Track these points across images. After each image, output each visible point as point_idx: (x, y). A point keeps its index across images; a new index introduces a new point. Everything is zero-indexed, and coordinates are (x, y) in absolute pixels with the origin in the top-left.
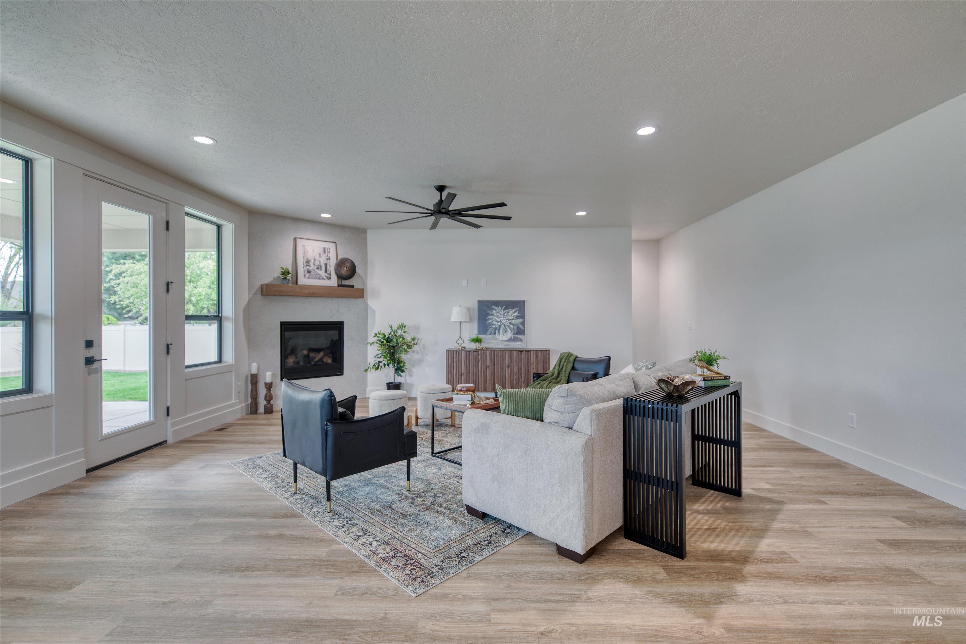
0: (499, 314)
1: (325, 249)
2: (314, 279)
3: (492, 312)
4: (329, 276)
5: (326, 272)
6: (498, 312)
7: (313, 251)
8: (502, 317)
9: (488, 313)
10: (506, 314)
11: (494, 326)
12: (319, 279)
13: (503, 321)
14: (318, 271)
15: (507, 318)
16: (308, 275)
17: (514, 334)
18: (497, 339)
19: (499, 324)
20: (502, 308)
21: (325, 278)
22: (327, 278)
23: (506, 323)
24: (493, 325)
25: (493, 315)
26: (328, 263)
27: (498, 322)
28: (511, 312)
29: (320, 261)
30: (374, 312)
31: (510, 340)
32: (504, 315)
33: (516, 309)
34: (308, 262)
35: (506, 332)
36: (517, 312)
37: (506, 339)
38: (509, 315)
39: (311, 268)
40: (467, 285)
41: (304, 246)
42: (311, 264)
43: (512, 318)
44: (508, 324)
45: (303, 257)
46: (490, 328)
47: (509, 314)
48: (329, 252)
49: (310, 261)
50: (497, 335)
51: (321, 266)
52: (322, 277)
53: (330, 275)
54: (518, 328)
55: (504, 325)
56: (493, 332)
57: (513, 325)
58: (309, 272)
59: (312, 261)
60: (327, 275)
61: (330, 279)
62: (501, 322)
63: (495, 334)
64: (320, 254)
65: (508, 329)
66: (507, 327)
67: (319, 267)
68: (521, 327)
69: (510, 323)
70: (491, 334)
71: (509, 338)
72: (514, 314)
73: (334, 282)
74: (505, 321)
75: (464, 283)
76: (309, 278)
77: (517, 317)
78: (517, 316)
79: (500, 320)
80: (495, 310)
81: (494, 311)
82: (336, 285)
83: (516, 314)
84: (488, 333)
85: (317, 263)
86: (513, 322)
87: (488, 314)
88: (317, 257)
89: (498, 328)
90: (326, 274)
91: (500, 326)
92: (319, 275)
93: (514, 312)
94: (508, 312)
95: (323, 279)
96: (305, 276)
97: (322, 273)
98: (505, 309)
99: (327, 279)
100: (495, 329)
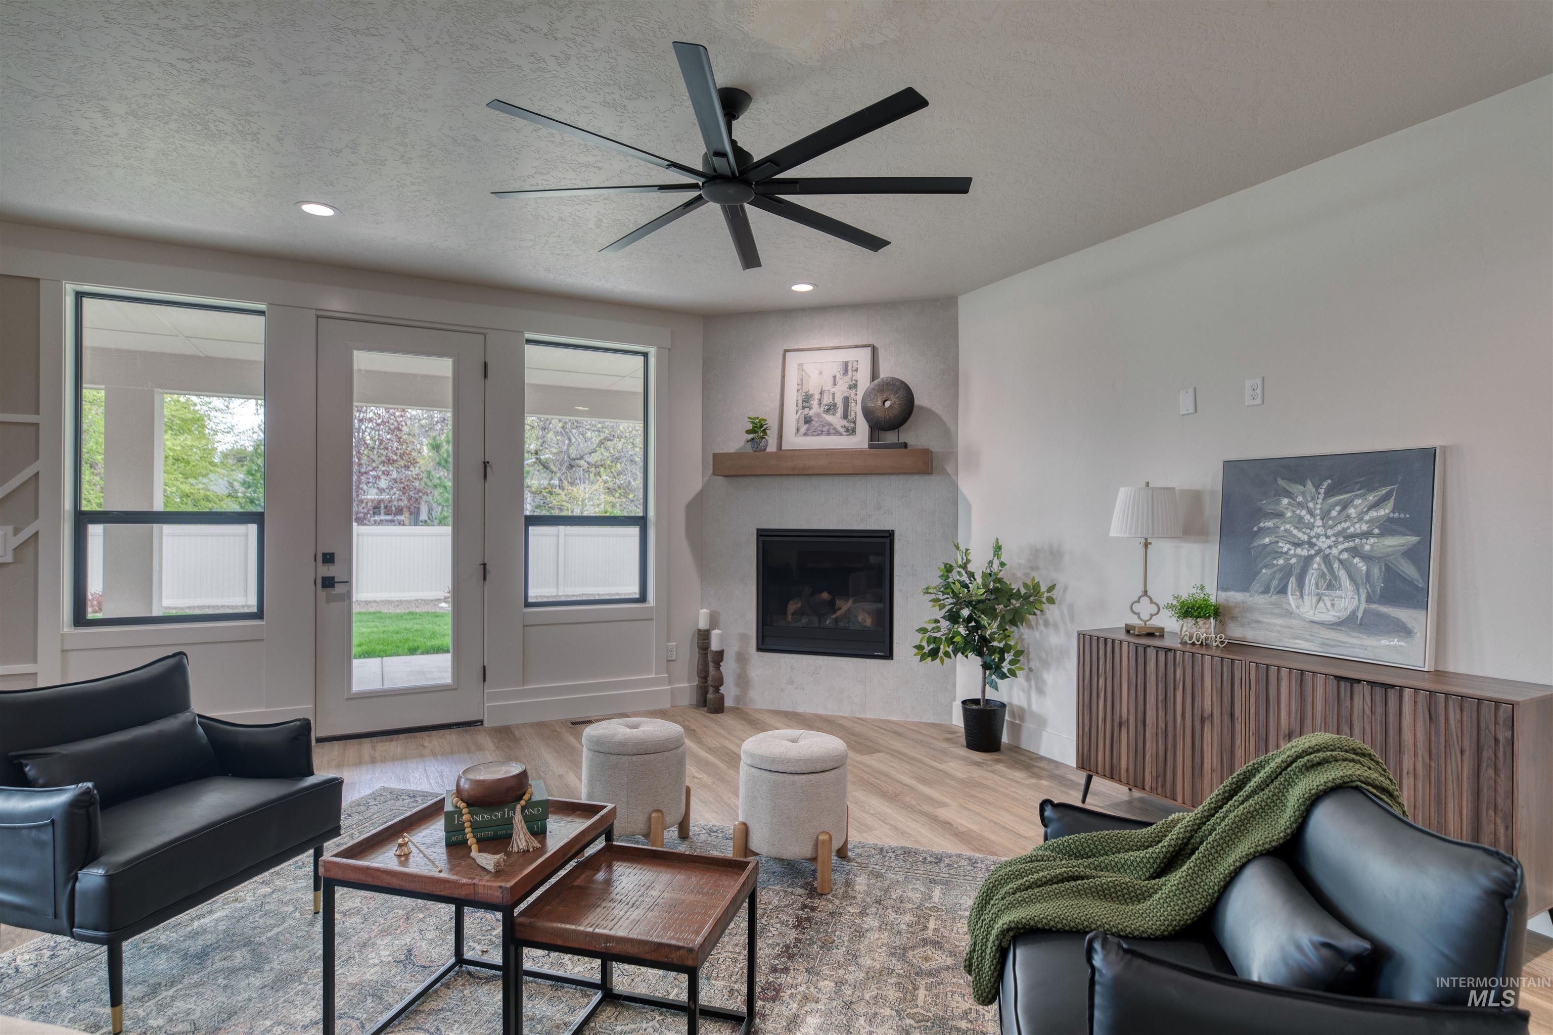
0: (1304, 513)
1: (846, 364)
2: (818, 435)
3: (1278, 502)
4: (852, 425)
5: (845, 416)
6: (1301, 505)
7: (821, 373)
8: (1319, 523)
9: (1260, 509)
10: (1334, 513)
11: (1281, 562)
12: (828, 434)
13: (1323, 543)
14: (829, 418)
15: (1339, 528)
16: (804, 428)
17: (1369, 600)
18: (1289, 614)
19: (1303, 552)
20: (1317, 487)
21: (842, 430)
22: (847, 431)
23: (1335, 551)
24: (1281, 554)
25: (1280, 515)
26: (853, 395)
27: (1297, 545)
28: (1358, 502)
29: (833, 394)
30: (968, 506)
31: (1349, 623)
32: (1325, 515)
33: (1383, 491)
34: (807, 399)
35: (1330, 586)
36: (1391, 504)
37: (1330, 616)
38: (1348, 517)
39: (811, 413)
40: (1192, 410)
41: (800, 366)
42: (815, 403)
43: (1365, 527)
44: (1345, 556)
45: (798, 390)
46: (1266, 566)
47: (1352, 511)
48: (856, 370)
49: (812, 396)
50: (1292, 600)
51: (835, 405)
52: (834, 429)
53: (854, 422)
54: (1391, 574)
55: (1327, 559)
56: (1275, 583)
57: (1366, 558)
58: (808, 420)
59: (817, 396)
60: (847, 425)
61: (852, 431)
62: (1311, 545)
63: (1283, 591)
64: (835, 377)
65: (1343, 574)
66: (1336, 565)
67: (831, 408)
68: (1409, 570)
69: (1355, 552)
70: (1266, 591)
71: (1344, 615)
72: (1373, 514)
73: (860, 439)
74: (1329, 542)
75: (1185, 404)
76: (805, 434)
77: (1388, 527)
78: (1390, 520)
79: (1305, 538)
80: (1289, 495)
81: (1285, 501)
82: (866, 446)
83: (1383, 512)
84: (1257, 586)
85: (827, 400)
86: (1367, 546)
87: (1258, 514)
88: (828, 386)
89: (1296, 571)
90: (845, 423)
91: (1308, 560)
92: (830, 424)
93: (1376, 505)
94: (1345, 506)
95: (838, 433)
96: (798, 430)
97: (836, 420)
98: (1329, 493)
99: (845, 433)
100: (1287, 572)
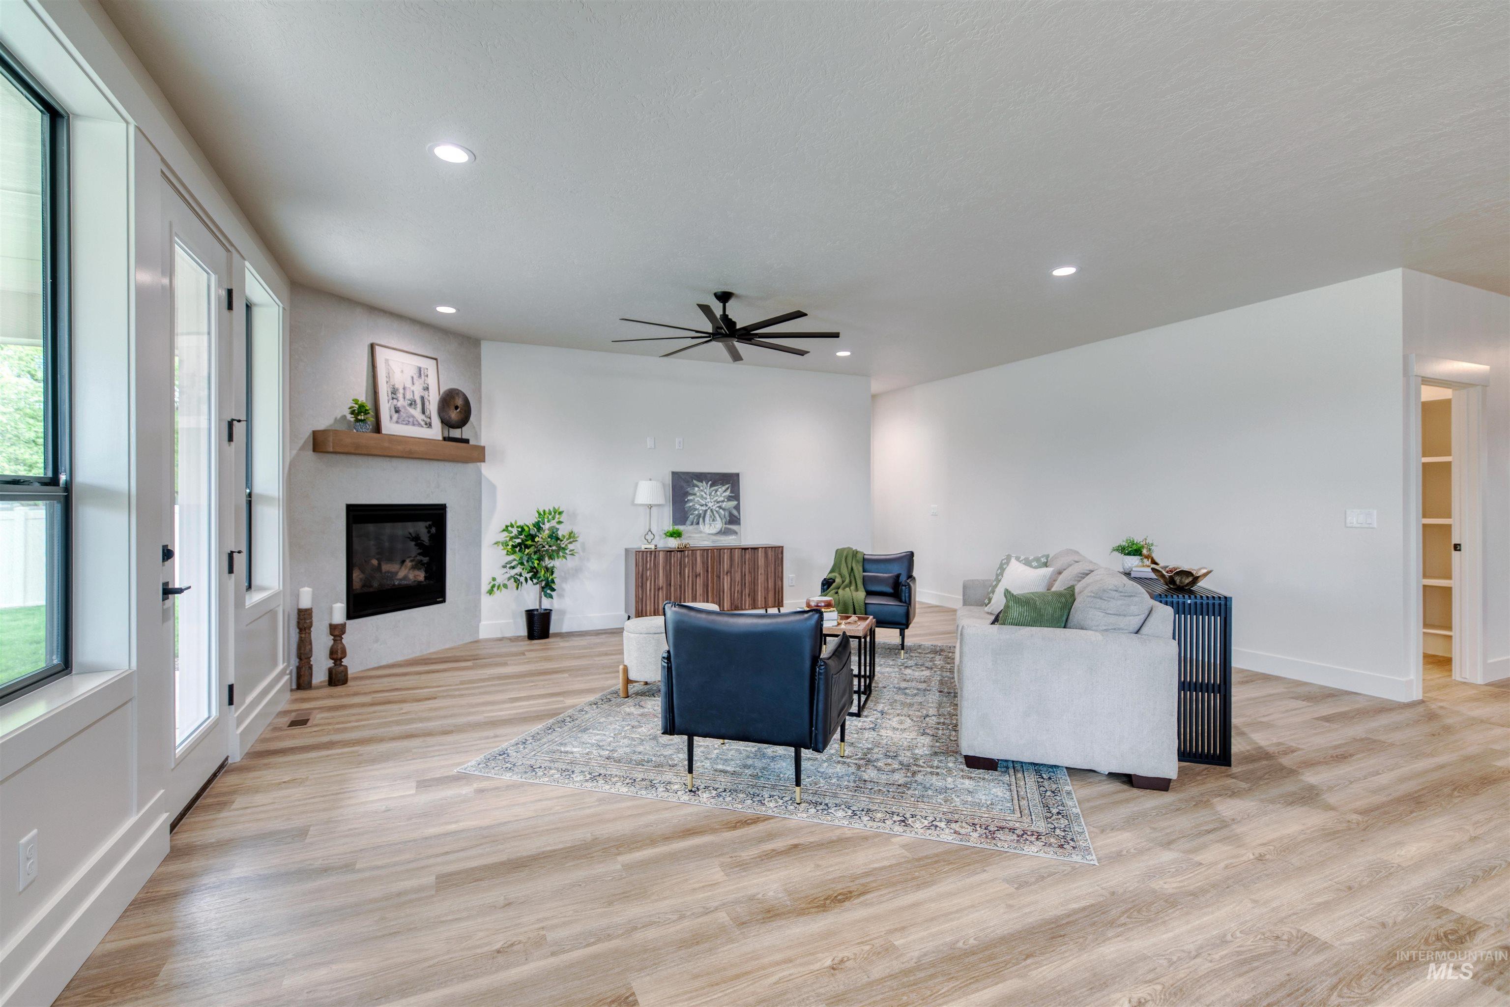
0: (703, 493)
1: (420, 369)
2: (406, 424)
3: (694, 489)
4: (429, 420)
5: (423, 412)
6: (702, 491)
7: (402, 371)
8: (708, 497)
9: (687, 492)
10: (713, 494)
11: (696, 512)
12: (414, 425)
13: (710, 505)
14: (412, 411)
15: (715, 499)
16: (395, 416)
17: (726, 524)
18: (701, 532)
19: (704, 508)
20: (707, 484)
21: (423, 423)
22: (426, 424)
23: (714, 508)
24: (696, 509)
25: (695, 494)
26: (426, 396)
27: (702, 505)
28: (720, 490)
29: (413, 392)
30: (493, 487)
31: (721, 533)
32: (710, 495)
33: (727, 486)
34: (394, 392)
35: (713, 520)
36: (729, 490)
37: (714, 531)
38: (717, 495)
39: (399, 404)
40: (653, 447)
41: (387, 361)
42: (400, 396)
43: (722, 499)
44: (717, 509)
45: (387, 382)
46: (691, 514)
47: (718, 493)
48: (427, 376)
49: (397, 390)
50: (701, 526)
51: (415, 402)
52: (417, 421)
53: (430, 418)
54: (731, 514)
55: (712, 510)
56: (695, 521)
57: (724, 509)
58: (397, 411)
59: (401, 391)
60: (425, 419)
61: (429, 425)
62: (706, 505)
63: (698, 523)
64: (412, 378)
65: (717, 516)
66: (715, 512)
67: (412, 403)
68: (735, 512)
69: (720, 507)
70: (692, 524)
71: (718, 530)
72: (725, 494)
73: (436, 432)
74: (712, 504)
75: (650, 443)
76: (397, 422)
77: (729, 499)
78: (729, 496)
79: (704, 503)
80: (697, 486)
81: (696, 489)
82: (441, 438)
83: (728, 493)
84: (688, 522)
85: (409, 396)
86: (724, 505)
87: (687, 494)
88: (408, 384)
89: (702, 515)
90: (423, 417)
91: (706, 511)
92: (413, 417)
93: (725, 491)
94: (716, 491)
95: (420, 425)
96: (391, 418)
97: (416, 413)
98: (711, 486)
99: (425, 426)
100: (699, 516)
